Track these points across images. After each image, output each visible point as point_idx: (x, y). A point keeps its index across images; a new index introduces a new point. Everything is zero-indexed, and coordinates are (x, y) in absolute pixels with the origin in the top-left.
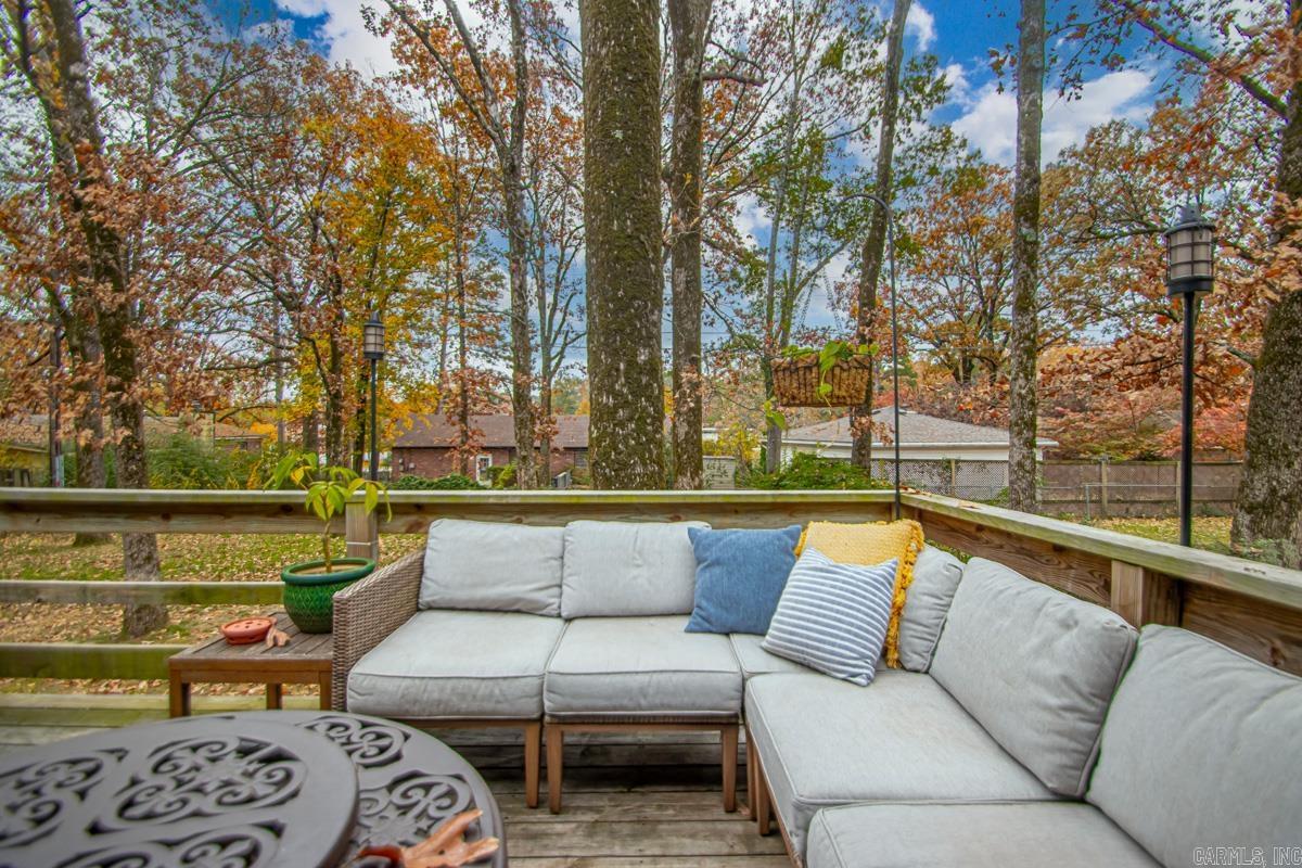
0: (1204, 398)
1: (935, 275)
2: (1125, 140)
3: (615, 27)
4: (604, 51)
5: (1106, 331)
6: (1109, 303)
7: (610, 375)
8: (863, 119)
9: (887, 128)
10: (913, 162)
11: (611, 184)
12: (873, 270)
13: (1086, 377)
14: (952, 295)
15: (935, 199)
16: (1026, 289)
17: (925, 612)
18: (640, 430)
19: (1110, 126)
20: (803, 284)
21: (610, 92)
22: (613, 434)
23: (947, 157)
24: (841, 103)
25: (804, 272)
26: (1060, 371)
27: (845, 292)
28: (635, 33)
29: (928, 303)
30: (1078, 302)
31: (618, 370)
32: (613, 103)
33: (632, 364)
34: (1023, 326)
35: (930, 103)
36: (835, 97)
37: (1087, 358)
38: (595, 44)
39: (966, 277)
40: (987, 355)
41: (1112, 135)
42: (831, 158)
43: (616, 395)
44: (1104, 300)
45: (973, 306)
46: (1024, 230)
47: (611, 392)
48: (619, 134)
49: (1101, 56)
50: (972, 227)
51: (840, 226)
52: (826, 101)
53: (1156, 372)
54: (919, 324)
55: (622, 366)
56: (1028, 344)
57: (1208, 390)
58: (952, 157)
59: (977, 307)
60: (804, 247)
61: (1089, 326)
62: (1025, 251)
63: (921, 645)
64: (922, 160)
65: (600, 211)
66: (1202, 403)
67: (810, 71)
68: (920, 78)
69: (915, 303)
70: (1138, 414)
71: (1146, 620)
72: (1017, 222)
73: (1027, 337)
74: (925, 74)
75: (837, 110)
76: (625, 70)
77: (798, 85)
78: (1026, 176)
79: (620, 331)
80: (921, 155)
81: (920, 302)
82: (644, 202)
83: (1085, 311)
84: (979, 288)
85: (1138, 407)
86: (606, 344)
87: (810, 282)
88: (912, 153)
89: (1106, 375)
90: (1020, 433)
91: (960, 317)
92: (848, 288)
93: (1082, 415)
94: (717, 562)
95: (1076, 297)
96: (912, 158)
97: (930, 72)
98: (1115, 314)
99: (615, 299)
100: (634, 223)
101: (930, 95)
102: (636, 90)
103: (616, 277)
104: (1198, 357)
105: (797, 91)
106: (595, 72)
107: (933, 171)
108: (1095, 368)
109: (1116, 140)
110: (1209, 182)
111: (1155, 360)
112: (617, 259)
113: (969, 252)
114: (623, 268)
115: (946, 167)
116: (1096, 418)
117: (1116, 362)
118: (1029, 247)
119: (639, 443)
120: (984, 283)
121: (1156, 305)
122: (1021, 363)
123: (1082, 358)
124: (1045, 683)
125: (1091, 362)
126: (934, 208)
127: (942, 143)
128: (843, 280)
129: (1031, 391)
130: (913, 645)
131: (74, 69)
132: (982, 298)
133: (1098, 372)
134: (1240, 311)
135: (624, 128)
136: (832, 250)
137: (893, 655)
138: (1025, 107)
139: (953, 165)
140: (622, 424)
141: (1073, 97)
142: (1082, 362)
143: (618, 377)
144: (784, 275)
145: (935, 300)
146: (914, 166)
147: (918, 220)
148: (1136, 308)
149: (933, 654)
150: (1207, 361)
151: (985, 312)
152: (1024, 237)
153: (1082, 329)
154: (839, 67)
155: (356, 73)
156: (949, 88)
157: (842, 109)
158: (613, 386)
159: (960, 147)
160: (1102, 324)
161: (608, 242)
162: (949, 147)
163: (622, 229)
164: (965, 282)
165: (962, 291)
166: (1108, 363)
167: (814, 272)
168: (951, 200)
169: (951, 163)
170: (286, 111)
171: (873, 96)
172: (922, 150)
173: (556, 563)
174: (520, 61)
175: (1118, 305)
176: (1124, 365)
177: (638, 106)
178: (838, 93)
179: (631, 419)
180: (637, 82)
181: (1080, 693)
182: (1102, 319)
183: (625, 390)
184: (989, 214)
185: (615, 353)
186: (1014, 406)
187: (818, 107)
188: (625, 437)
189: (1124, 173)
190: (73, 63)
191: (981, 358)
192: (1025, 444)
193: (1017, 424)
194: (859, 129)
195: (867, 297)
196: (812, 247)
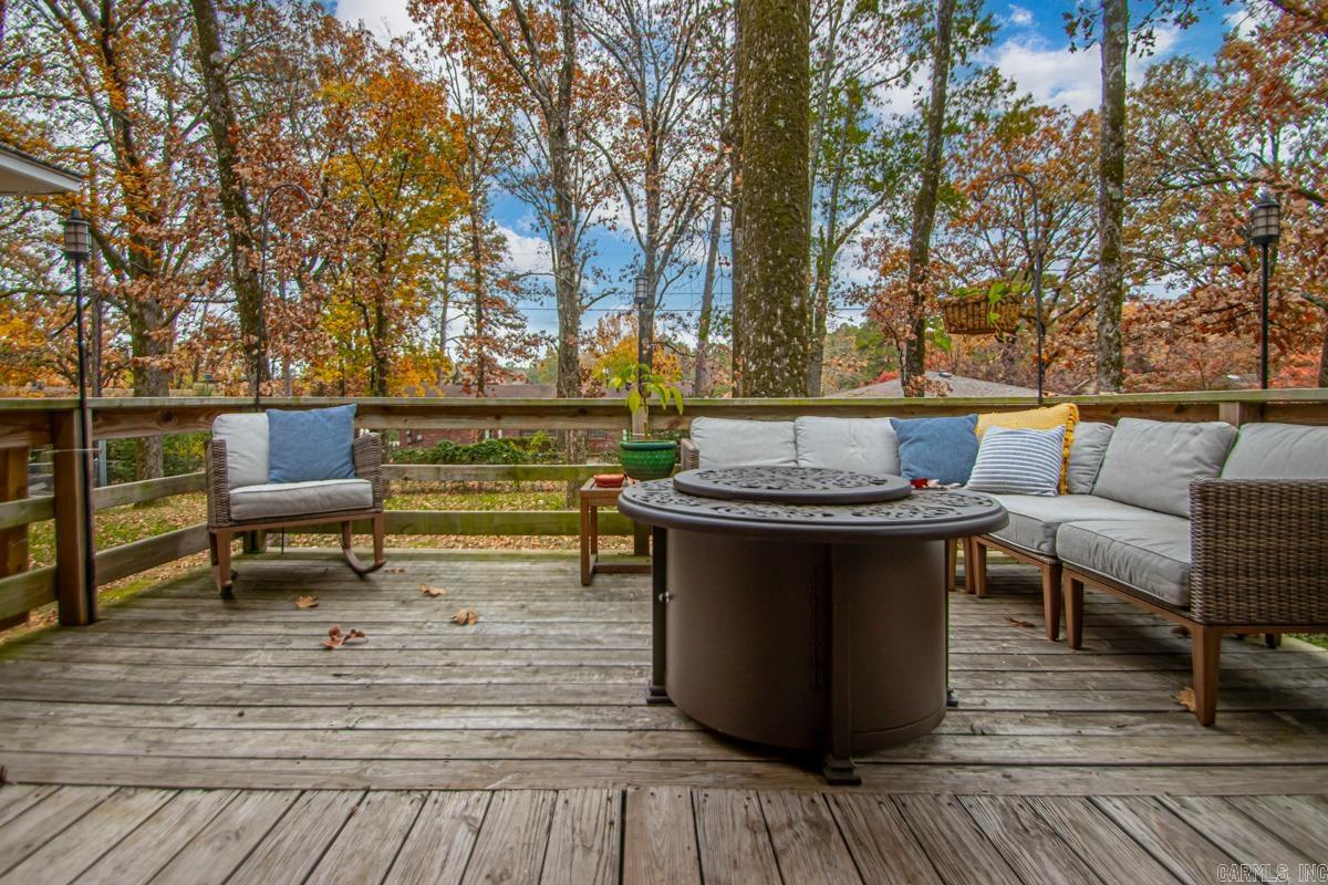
0: (1281, 346)
1: (976, 228)
2: (1188, 77)
3: (780, 37)
4: (769, 57)
5: (1171, 285)
6: (1173, 256)
7: (769, 319)
8: (904, 65)
9: (939, 78)
10: (955, 108)
11: (773, 163)
12: (926, 225)
13: (1165, 325)
14: (994, 249)
15: (976, 145)
16: (1112, 242)
17: (1087, 457)
18: (792, 365)
19: (1172, 63)
20: (840, 241)
21: (774, 89)
22: (771, 368)
23: (994, 102)
24: (876, 49)
25: (842, 228)
26: (1138, 320)
27: (873, 249)
28: (795, 41)
29: (967, 258)
30: (1139, 255)
31: (776, 315)
32: (776, 98)
33: (787, 310)
34: (1109, 276)
35: (974, 45)
36: (870, 41)
37: (1163, 307)
38: (761, 51)
39: (1012, 229)
40: (1035, 314)
41: (1174, 73)
42: (869, 106)
43: (774, 335)
44: (1168, 252)
45: (1018, 261)
46: (1110, 189)
47: (770, 332)
48: (781, 123)
49: (1174, 15)
50: (1019, 176)
51: (878, 179)
52: (861, 45)
53: (1232, 319)
54: (957, 282)
55: (779, 312)
56: (1114, 291)
57: (1283, 337)
58: (1000, 101)
59: (1023, 263)
60: (841, 202)
61: (1151, 281)
62: (1111, 208)
63: (1084, 478)
64: (967, 107)
65: (763, 185)
66: (1278, 351)
67: (845, 16)
68: (964, 19)
69: (952, 259)
70: (1207, 374)
71: (1242, 422)
72: (1103, 181)
73: (1113, 285)
74: (969, 15)
75: (872, 56)
76: (787, 71)
77: (833, 32)
78: (1111, 140)
79: (778, 283)
80: (965, 100)
81: (958, 257)
82: (798, 177)
83: (1146, 264)
84: (1025, 241)
85: (1207, 367)
86: (766, 294)
87: (848, 238)
88: (957, 99)
89: (1184, 322)
90: (1108, 372)
91: (1003, 273)
92: (876, 244)
93: (1145, 376)
94: (919, 439)
95: (1135, 250)
96: (956, 103)
97: (975, 13)
98: (1180, 267)
99: (774, 257)
100: (790, 195)
101: (975, 36)
102: (797, 87)
103: (775, 239)
104: (1272, 303)
105: (832, 38)
106: (760, 74)
107: (979, 118)
108: (1172, 316)
109: (1179, 78)
110: (1285, 121)
111: (1231, 307)
112: (777, 224)
113: (1013, 202)
114: (782, 232)
115: (993, 112)
116: (1161, 380)
117: (1193, 310)
118: (1115, 205)
119: (792, 375)
120: (1031, 235)
121: (1226, 256)
122: (1108, 309)
123: (1158, 308)
124: (1185, 464)
125: (1168, 310)
126: (974, 156)
127: (989, 87)
128: (871, 236)
129: (1118, 334)
130: (1079, 477)
131: (213, 57)
132: (1028, 252)
133: (1175, 319)
134: (1315, 259)
135: (786, 117)
136: (870, 204)
137: (1063, 487)
138: (1110, 79)
139: (1001, 109)
140: (778, 360)
141: (1145, 53)
142: (1158, 312)
143: (776, 321)
144: (821, 232)
145: (976, 255)
146: (958, 113)
147: (955, 168)
148: (1203, 261)
149: (1094, 483)
150: (1283, 306)
151: (1031, 268)
152: (1110, 195)
153: (1143, 284)
154: (876, 10)
155: (369, 33)
156: (996, 29)
157: (878, 54)
158: (771, 328)
159: (1009, 91)
160: (1165, 279)
161: (769, 210)
162: (997, 91)
163: (782, 200)
164: (1008, 235)
165: (1004, 245)
166: (1185, 311)
167: (852, 228)
168: (994, 146)
169: (1000, 108)
170: (293, 75)
171: (912, 39)
172: (966, 95)
173: (792, 446)
174: (568, 25)
175: (1182, 258)
176: (1201, 313)
177: (796, 100)
178: (874, 36)
179: (786, 356)
180: (795, 81)
181: (1206, 464)
182: (1164, 273)
183: (781, 332)
184: (1036, 161)
185: (773, 301)
186: (1101, 348)
187: (852, 53)
188: (781, 370)
189: (1188, 114)
190: (212, 52)
191: (1028, 318)
192: (1112, 382)
193: (1104, 365)
194: (899, 75)
195: (920, 253)
196: (849, 201)
